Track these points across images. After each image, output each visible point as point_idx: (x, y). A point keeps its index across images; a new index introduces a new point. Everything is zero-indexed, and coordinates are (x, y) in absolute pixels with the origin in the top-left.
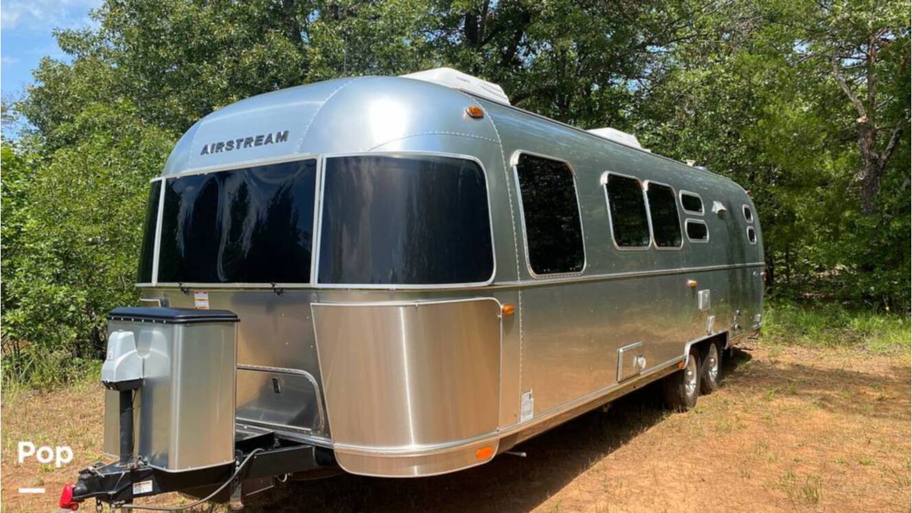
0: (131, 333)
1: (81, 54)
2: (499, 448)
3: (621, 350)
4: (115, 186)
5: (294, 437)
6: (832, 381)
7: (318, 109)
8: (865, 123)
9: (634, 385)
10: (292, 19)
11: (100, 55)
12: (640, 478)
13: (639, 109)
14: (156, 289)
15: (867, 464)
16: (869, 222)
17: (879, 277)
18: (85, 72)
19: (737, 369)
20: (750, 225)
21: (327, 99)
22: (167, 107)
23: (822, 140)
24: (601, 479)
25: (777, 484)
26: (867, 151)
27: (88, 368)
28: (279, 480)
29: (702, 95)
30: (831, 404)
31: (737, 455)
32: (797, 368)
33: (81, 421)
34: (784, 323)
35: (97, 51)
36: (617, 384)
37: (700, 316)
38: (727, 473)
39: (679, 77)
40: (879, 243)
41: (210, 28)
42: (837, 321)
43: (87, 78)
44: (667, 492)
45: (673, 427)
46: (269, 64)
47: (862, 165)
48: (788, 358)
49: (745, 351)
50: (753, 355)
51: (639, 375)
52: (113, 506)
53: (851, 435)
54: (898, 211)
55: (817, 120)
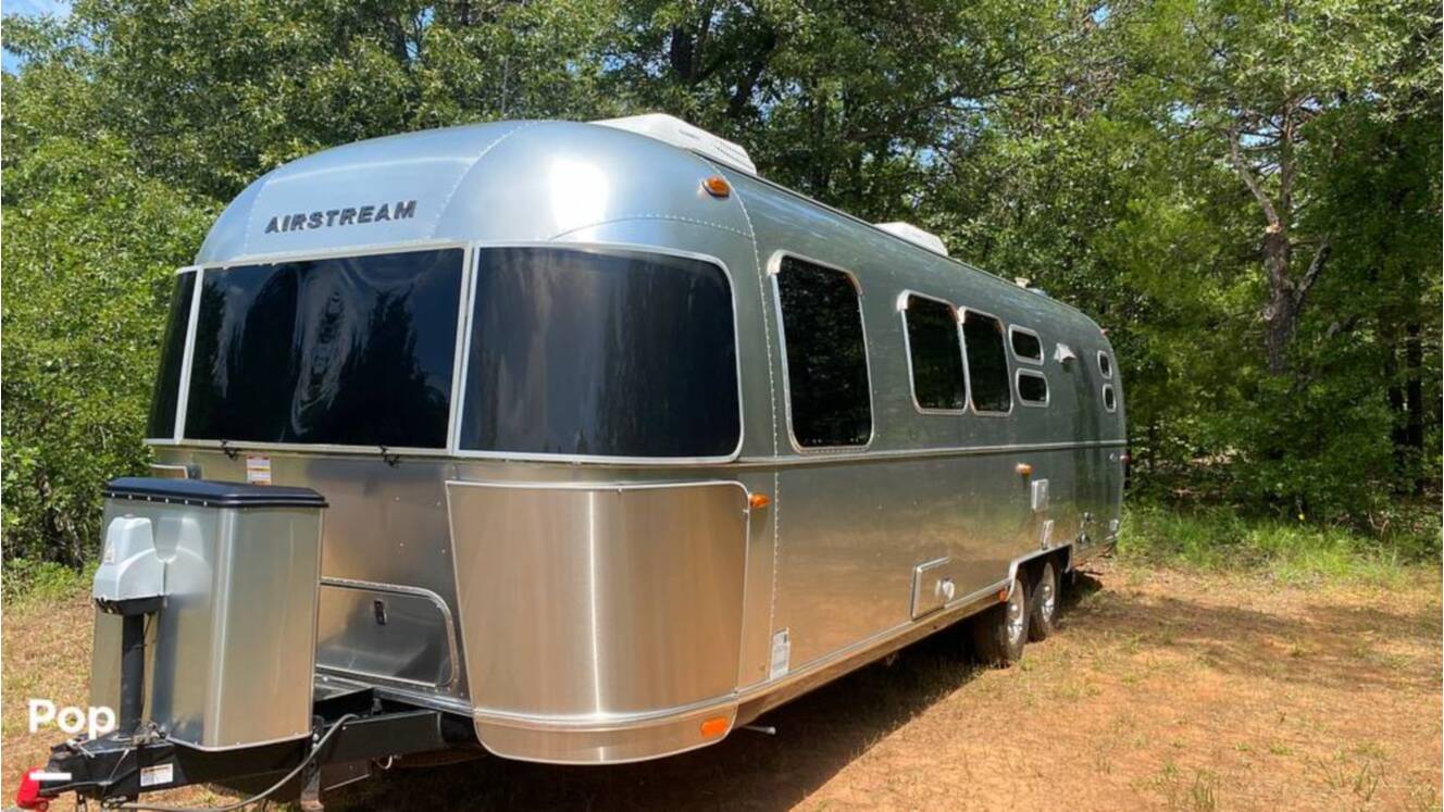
0: (146, 521)
1: (34, 56)
2: (737, 719)
3: (919, 570)
4: (93, 276)
5: (403, 697)
6: (1224, 625)
7: (467, 170)
8: (1276, 234)
9: (934, 625)
10: (393, 20)
11: (67, 60)
12: (943, 770)
13: (935, 195)
14: (180, 450)
15: (1281, 753)
16: (1279, 385)
17: (1290, 469)
18: (42, 86)
19: (1082, 604)
20: (1107, 381)
21: (482, 154)
22: (179, 151)
23: (1212, 257)
24: (882, 770)
25: (1150, 782)
26: (1278, 277)
27: (36, 576)
28: (379, 764)
29: (1033, 178)
30: (1223, 659)
31: (1089, 736)
32: (1170, 604)
33: (28, 662)
34: (1150, 534)
35: (62, 52)
36: (910, 622)
37: (1032, 521)
38: (1076, 765)
39: (998, 149)
40: (1291, 416)
41: (258, 28)
42: (1228, 534)
43: (45, 97)
44: (984, 791)
45: (988, 691)
46: (355, 91)
47: (1270, 297)
48: (1158, 590)
49: (1093, 576)
50: (1103, 583)
51: (942, 608)
52: (106, 805)
53: (1255, 708)
54: (1320, 370)
55: (1205, 226)
